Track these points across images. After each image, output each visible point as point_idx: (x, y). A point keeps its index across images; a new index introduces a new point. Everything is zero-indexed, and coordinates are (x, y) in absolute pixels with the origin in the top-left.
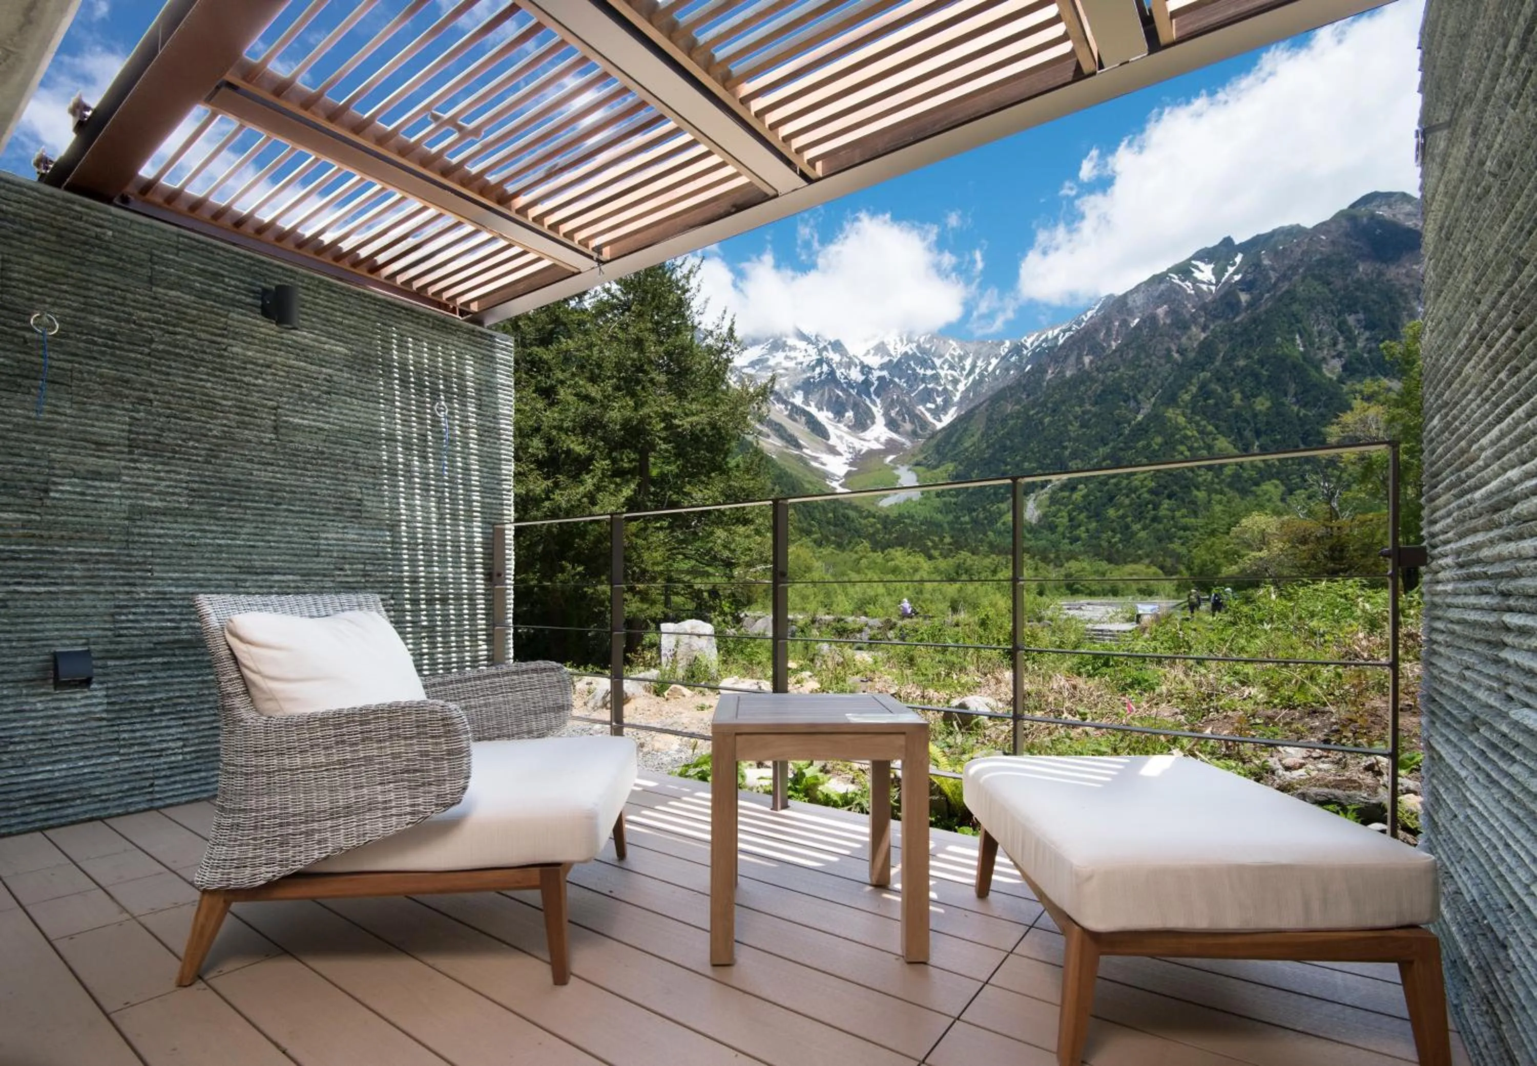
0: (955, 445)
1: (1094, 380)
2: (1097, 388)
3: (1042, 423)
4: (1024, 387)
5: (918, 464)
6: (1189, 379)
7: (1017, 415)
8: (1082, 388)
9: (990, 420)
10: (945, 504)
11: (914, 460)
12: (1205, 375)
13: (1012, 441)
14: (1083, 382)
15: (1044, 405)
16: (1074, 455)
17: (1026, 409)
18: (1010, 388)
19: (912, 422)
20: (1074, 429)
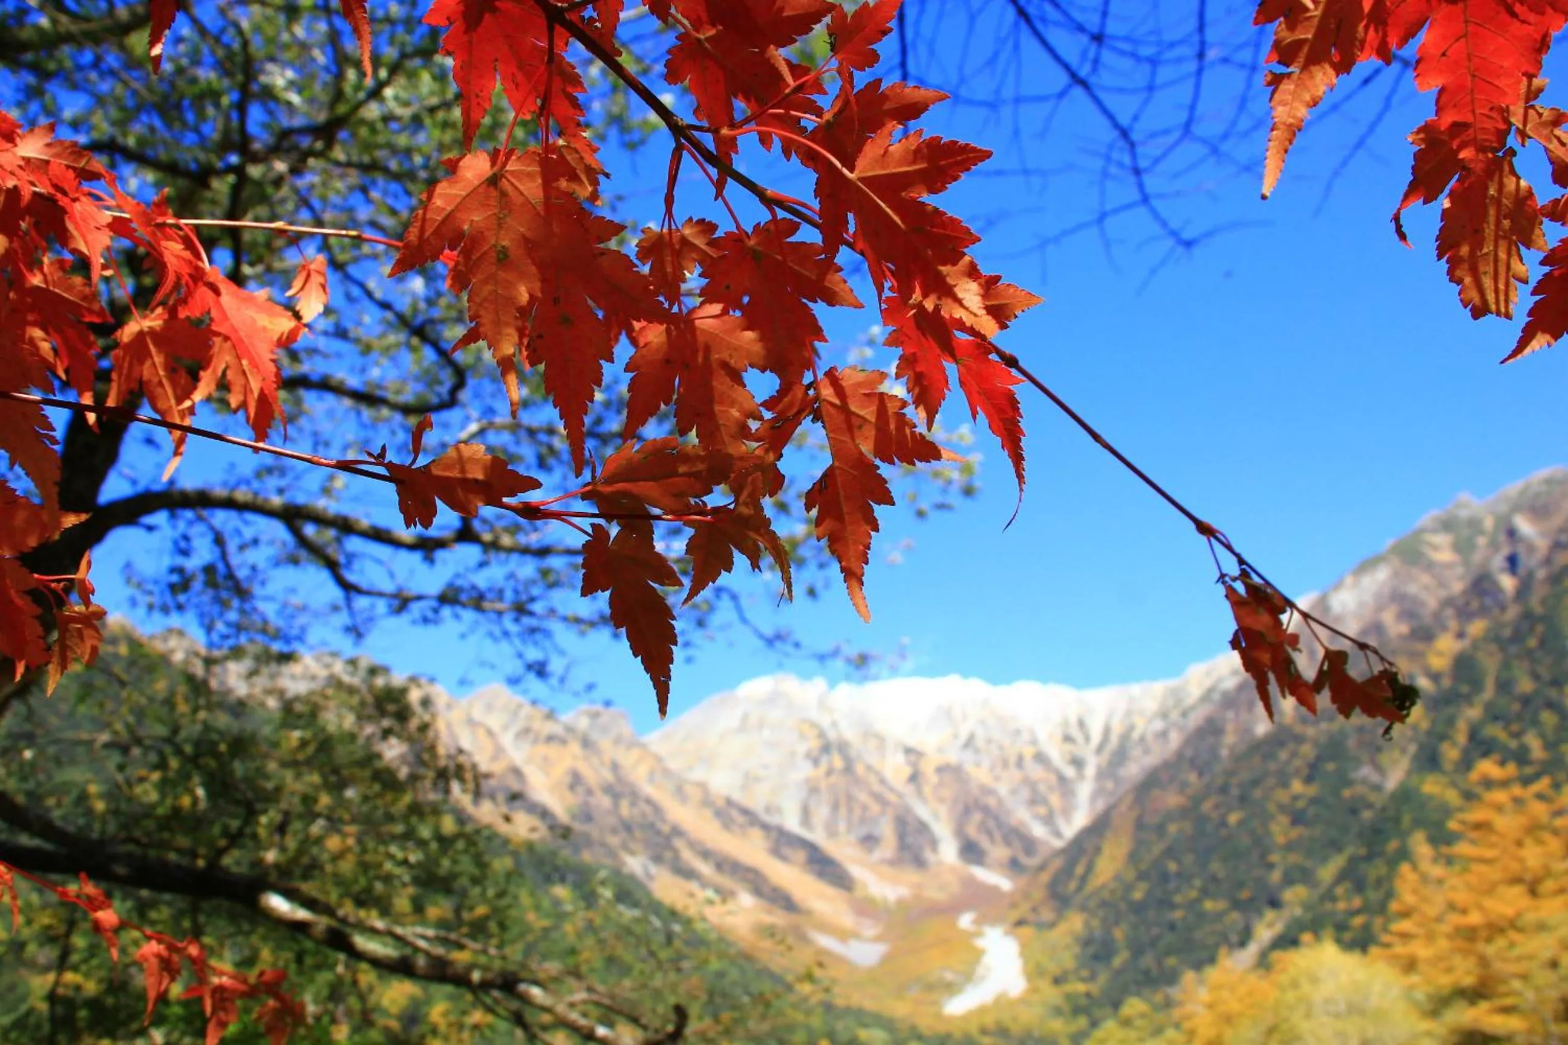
0: (1084, 879)
1: (1299, 739)
2: (1307, 750)
3: (1223, 824)
4: (1192, 762)
5: (1020, 923)
6: (1451, 722)
7: (1184, 813)
8: (1283, 755)
9: (1140, 825)
10: (1068, 997)
11: (1015, 915)
12: (1473, 713)
13: (1179, 862)
14: (1282, 744)
15: (1224, 790)
16: (1289, 880)
17: (1197, 800)
18: (1166, 765)
19: (1007, 842)
20: (1280, 830)
